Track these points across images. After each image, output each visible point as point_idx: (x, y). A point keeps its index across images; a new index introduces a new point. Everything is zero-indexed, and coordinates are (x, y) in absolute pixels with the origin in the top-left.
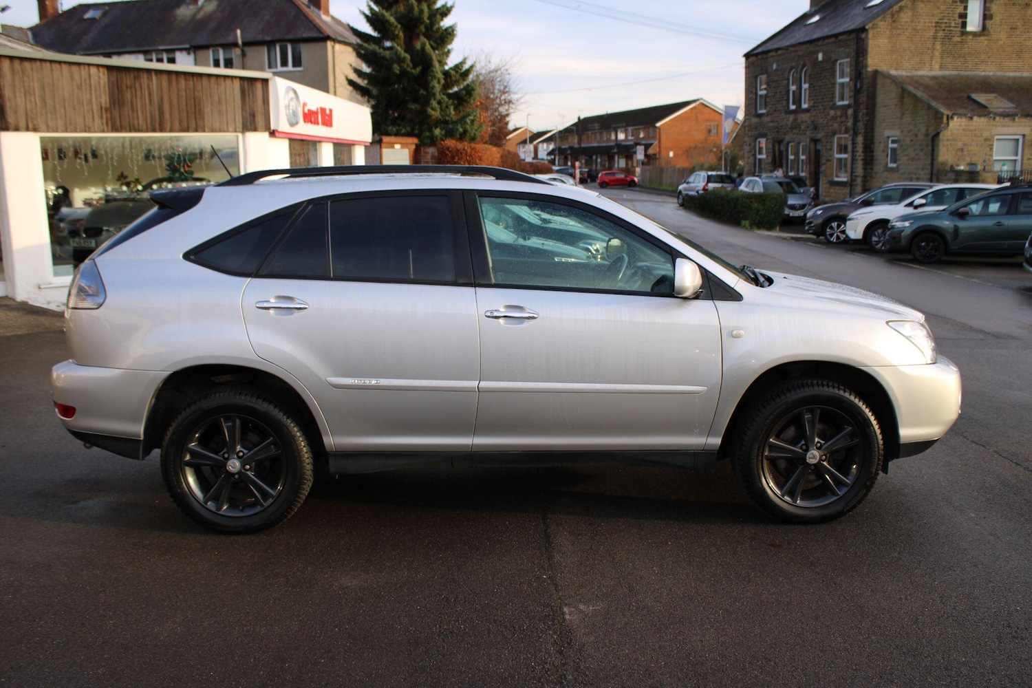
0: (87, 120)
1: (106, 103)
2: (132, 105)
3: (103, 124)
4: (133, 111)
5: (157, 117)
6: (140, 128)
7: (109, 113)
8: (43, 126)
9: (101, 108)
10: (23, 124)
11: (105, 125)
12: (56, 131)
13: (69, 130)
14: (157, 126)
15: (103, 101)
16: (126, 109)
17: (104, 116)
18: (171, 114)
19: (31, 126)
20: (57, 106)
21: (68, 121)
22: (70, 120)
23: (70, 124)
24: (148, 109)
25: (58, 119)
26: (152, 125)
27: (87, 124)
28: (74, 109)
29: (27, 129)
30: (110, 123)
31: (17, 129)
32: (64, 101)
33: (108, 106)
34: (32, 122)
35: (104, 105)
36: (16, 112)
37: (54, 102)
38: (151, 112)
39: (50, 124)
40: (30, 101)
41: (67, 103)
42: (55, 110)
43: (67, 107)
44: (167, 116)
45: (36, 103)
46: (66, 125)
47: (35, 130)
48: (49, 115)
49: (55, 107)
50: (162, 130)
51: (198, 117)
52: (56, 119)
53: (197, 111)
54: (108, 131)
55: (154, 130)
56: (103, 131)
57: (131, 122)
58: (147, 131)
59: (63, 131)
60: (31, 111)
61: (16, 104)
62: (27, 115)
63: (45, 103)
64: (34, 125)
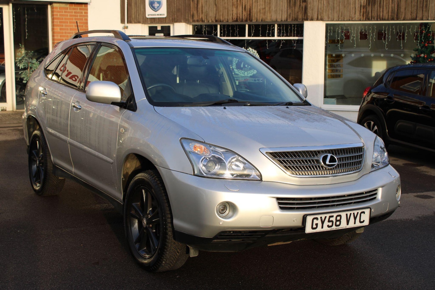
0: (351, 13)
1: (364, 3)
2: (380, 3)
3: (360, 15)
4: (380, 7)
5: (396, 10)
6: (384, 18)
7: (365, 9)
8: (326, 17)
9: (361, 6)
10: (315, 17)
11: (362, 16)
12: (333, 20)
13: (340, 20)
14: (395, 16)
15: (362, 2)
16: (376, 6)
17: (362, 11)
18: (405, 9)
19: (319, 17)
20: (335, 5)
21: (340, 13)
22: (342, 14)
23: (341, 16)
24: (390, 6)
25: (335, 13)
26: (392, 16)
27: (351, 16)
28: (345, 7)
29: (317, 20)
30: (365, 15)
31: (312, 20)
32: (340, 2)
33: (365, 4)
34: (320, 15)
35: (362, 4)
36: (313, 10)
37: (334, 4)
38: (392, 7)
39: (330, 16)
40: (321, 3)
41: (341, 4)
42: (334, 8)
43: (341, 6)
44: (402, 10)
45: (324, 5)
46: (339, 16)
47: (322, 20)
48: (330, 11)
49: (334, 6)
50: (397, 20)
51: (424, 9)
52: (334, 13)
53: (424, 6)
54: (363, 20)
55: (393, 19)
56: (360, 20)
57: (378, 14)
58: (388, 20)
59: (337, 21)
60: (321, 9)
61: (313, 6)
62: (318, 11)
63: (329, 3)
64: (321, 17)
